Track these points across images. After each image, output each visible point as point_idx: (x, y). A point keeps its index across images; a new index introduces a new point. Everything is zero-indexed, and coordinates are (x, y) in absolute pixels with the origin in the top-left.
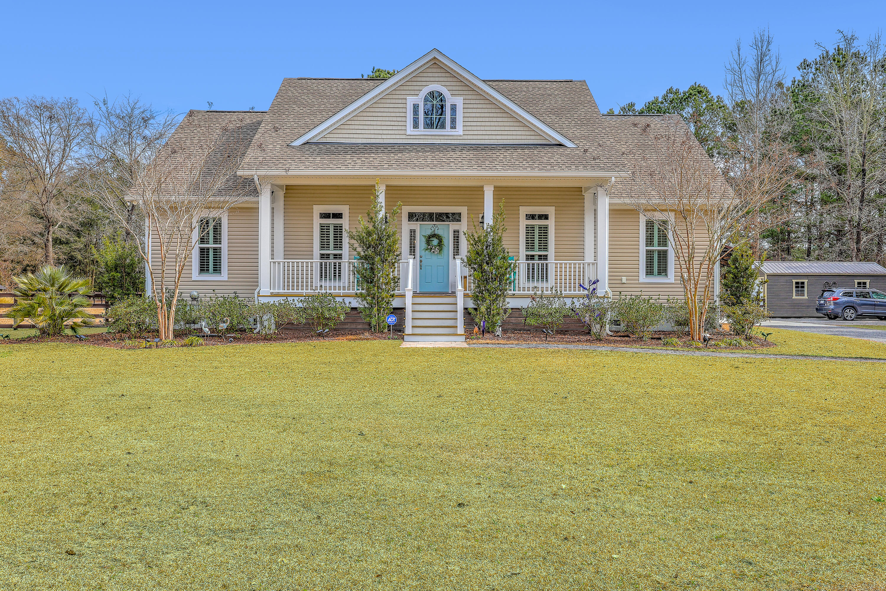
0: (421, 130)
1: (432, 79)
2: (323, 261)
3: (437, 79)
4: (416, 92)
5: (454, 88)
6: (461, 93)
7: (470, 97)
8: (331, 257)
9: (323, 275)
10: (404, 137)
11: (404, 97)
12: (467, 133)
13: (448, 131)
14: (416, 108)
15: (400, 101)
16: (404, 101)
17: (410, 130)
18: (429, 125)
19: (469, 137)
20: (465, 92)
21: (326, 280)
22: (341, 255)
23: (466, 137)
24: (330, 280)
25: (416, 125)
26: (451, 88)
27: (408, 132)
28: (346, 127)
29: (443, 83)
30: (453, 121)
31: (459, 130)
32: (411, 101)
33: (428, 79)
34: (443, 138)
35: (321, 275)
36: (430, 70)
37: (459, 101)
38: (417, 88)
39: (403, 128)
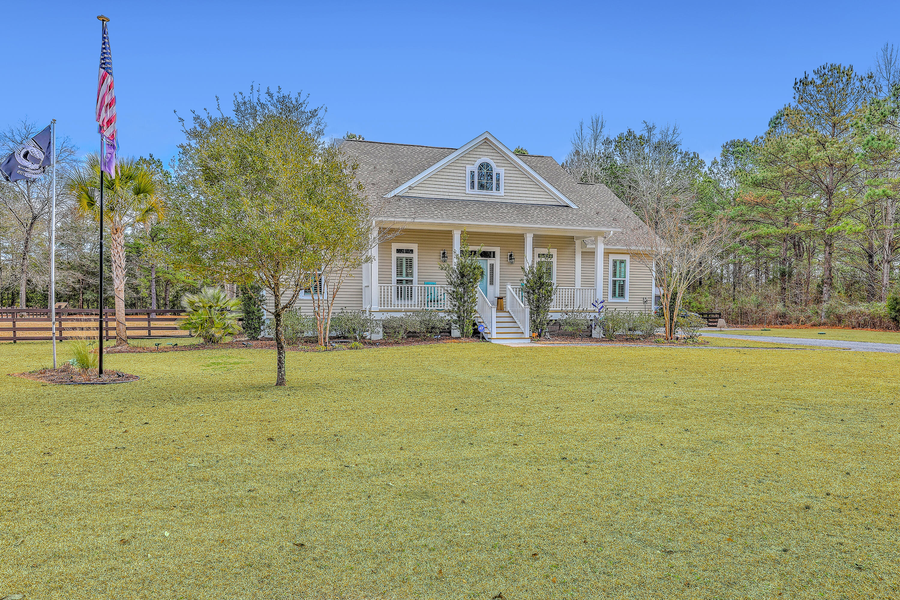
0: (476, 191)
1: (483, 153)
2: (400, 286)
3: (487, 154)
4: (473, 163)
5: (498, 161)
6: (503, 165)
7: (509, 168)
8: (404, 282)
9: (400, 294)
10: (464, 195)
11: (464, 165)
12: (506, 194)
13: (494, 192)
14: (472, 173)
15: (461, 168)
16: (464, 168)
17: (468, 190)
18: (482, 187)
19: (508, 197)
20: (506, 165)
21: (401, 299)
22: (412, 281)
23: (506, 197)
24: (404, 299)
25: (473, 187)
26: (496, 161)
27: (467, 192)
28: (423, 185)
29: (491, 157)
30: (498, 185)
31: (502, 192)
32: (469, 168)
33: (481, 153)
34: (490, 197)
35: (398, 296)
36: (482, 147)
37: (502, 171)
38: (473, 159)
39: (464, 188)
